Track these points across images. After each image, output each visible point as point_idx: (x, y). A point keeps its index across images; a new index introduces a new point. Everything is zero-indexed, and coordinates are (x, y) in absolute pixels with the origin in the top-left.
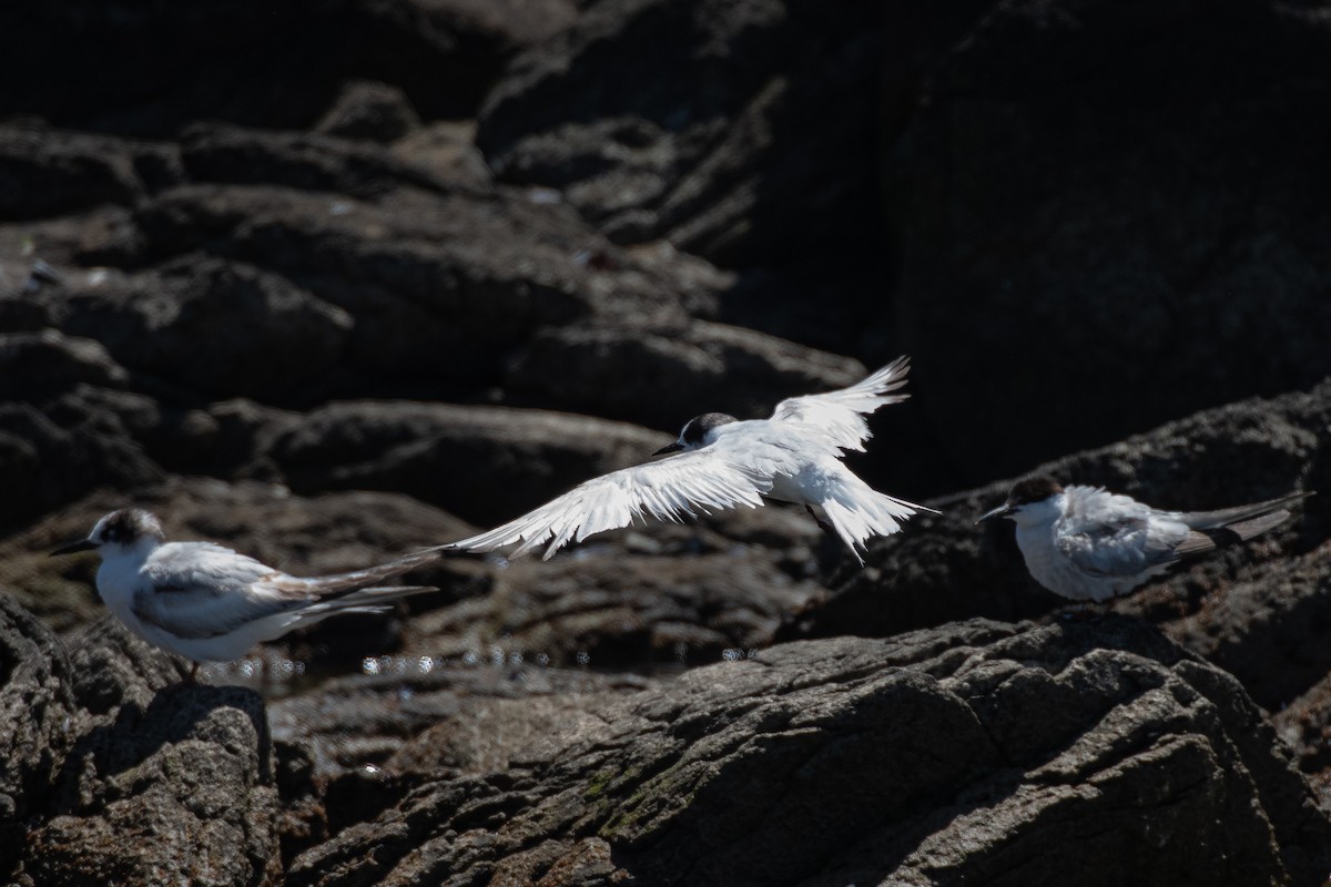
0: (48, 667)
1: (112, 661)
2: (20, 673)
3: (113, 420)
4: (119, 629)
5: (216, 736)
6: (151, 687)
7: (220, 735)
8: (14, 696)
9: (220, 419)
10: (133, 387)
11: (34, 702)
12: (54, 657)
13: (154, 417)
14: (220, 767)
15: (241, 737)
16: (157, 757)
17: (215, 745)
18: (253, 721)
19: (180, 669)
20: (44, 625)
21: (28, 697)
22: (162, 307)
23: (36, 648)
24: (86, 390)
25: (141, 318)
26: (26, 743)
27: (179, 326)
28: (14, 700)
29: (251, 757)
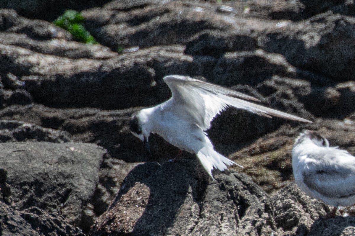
0: (263, 208)
1: (293, 205)
2: (250, 211)
3: (289, 92)
4: (296, 191)
6: (312, 217)
8: (247, 222)
9: (340, 90)
10: (299, 76)
11: (256, 225)
12: (266, 203)
13: (309, 91)
19: (326, 209)
20: (261, 190)
21: (254, 222)
22: (312, 37)
23: (257, 199)
24: (276, 78)
25: (302, 43)
27: (321, 46)
28: (247, 224)
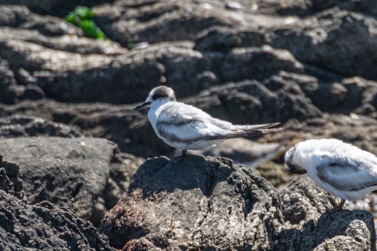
0: (271, 202)
1: (300, 199)
2: (258, 205)
3: (297, 87)
4: (303, 184)
5: (350, 233)
6: (319, 211)
7: (353, 233)
8: (255, 216)
9: (346, 86)
10: (307, 72)
11: (264, 219)
12: (273, 197)
13: (316, 86)
14: (353, 248)
15: (362, 234)
16: (324, 243)
17: (350, 238)
18: (368, 226)
19: (333, 203)
20: (269, 184)
21: (262, 216)
22: (319, 34)
23: (265, 193)
24: (283, 73)
25: (310, 39)
26: (261, 238)
27: (328, 42)
28: (255, 218)
29: (367, 243)
